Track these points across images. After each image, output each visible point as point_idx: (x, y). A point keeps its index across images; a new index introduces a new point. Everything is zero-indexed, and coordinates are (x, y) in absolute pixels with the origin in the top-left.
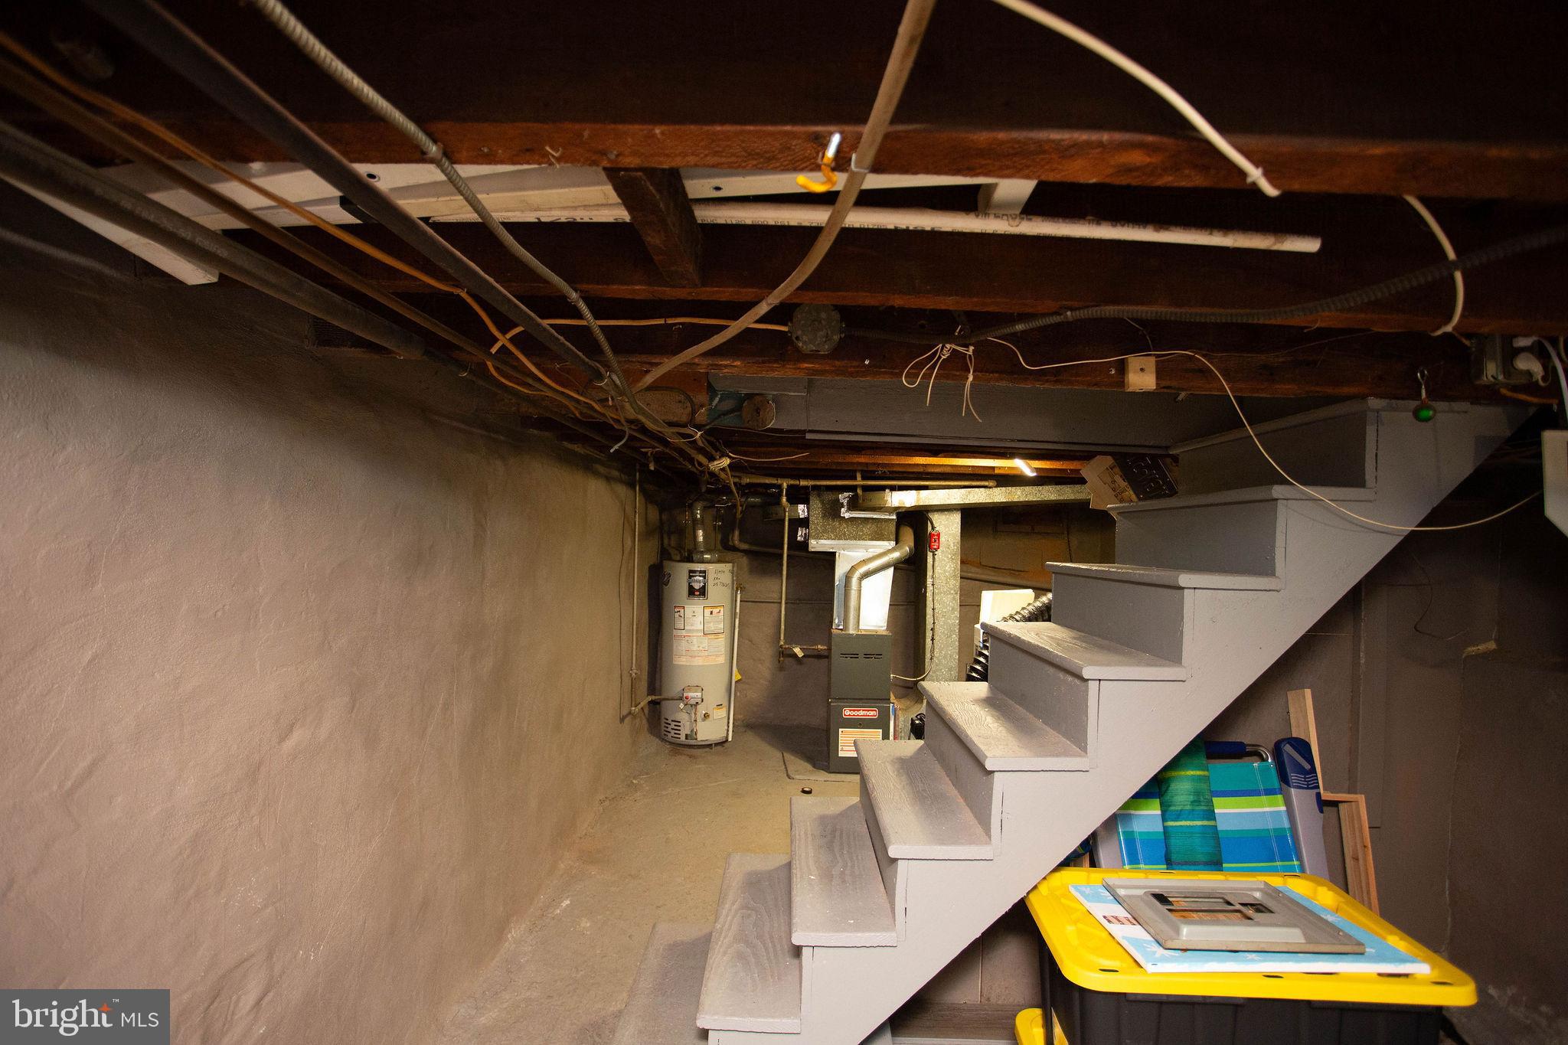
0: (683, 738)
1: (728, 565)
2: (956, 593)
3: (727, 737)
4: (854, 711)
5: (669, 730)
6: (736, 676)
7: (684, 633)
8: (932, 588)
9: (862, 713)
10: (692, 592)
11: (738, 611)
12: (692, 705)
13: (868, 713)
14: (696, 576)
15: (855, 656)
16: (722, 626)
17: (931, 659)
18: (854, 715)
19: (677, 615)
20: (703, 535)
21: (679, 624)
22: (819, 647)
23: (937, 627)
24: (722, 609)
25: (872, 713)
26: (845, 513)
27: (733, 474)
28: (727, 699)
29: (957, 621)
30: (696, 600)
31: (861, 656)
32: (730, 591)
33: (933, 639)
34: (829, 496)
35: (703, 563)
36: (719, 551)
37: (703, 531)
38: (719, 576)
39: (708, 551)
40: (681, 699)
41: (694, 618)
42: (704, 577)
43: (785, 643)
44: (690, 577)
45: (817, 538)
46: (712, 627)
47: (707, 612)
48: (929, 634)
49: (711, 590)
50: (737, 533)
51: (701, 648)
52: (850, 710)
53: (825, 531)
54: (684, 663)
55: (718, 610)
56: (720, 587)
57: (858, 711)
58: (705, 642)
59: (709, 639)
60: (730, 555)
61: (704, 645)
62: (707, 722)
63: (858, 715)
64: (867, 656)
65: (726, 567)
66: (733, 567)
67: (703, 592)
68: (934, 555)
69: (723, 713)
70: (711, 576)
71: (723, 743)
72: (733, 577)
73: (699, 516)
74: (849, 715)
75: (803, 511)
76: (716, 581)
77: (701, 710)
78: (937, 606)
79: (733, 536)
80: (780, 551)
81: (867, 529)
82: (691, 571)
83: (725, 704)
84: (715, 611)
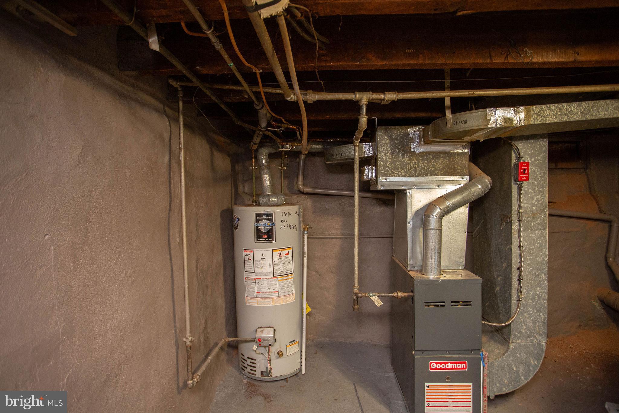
0: (258, 375)
1: (294, 207)
2: (545, 229)
3: (300, 370)
4: (441, 363)
5: (246, 365)
6: (306, 309)
7: (254, 276)
8: (517, 224)
9: (449, 366)
10: (259, 235)
11: (306, 250)
12: (265, 347)
13: (456, 366)
14: (262, 220)
15: (441, 303)
16: (290, 267)
17: (518, 301)
18: (441, 369)
19: (246, 258)
20: (269, 180)
21: (249, 267)
22: (400, 294)
23: (524, 265)
24: (290, 251)
25: (461, 366)
26: (417, 148)
27: (302, 93)
28: (298, 334)
29: (546, 259)
30: (263, 244)
31: (448, 303)
32: (298, 232)
33: (520, 280)
34: (397, 131)
35: (269, 206)
36: (286, 195)
37: (270, 175)
38: (286, 218)
39: (274, 193)
40: (253, 340)
41: (263, 262)
42: (271, 220)
43: (360, 291)
44: (257, 221)
45: (386, 176)
46: (280, 269)
47: (276, 254)
48: (515, 274)
49: (279, 232)
50: (301, 178)
51: (271, 290)
52: (437, 363)
53: (395, 168)
54: (256, 305)
55: (286, 252)
56: (287, 229)
57: (445, 363)
58: (275, 284)
59: (279, 280)
60: (296, 198)
61: (274, 287)
62: (280, 360)
63: (445, 369)
64: (455, 303)
65: (293, 209)
66: (300, 209)
67: (270, 235)
68: (520, 188)
69: (295, 348)
70: (278, 219)
71: (297, 374)
72: (299, 219)
73: (264, 162)
74: (436, 369)
75: (369, 149)
76: (283, 224)
77: (274, 350)
78: (524, 243)
79: (298, 180)
80: (351, 193)
81: (440, 163)
82: (258, 215)
83: (298, 339)
84: (284, 252)
